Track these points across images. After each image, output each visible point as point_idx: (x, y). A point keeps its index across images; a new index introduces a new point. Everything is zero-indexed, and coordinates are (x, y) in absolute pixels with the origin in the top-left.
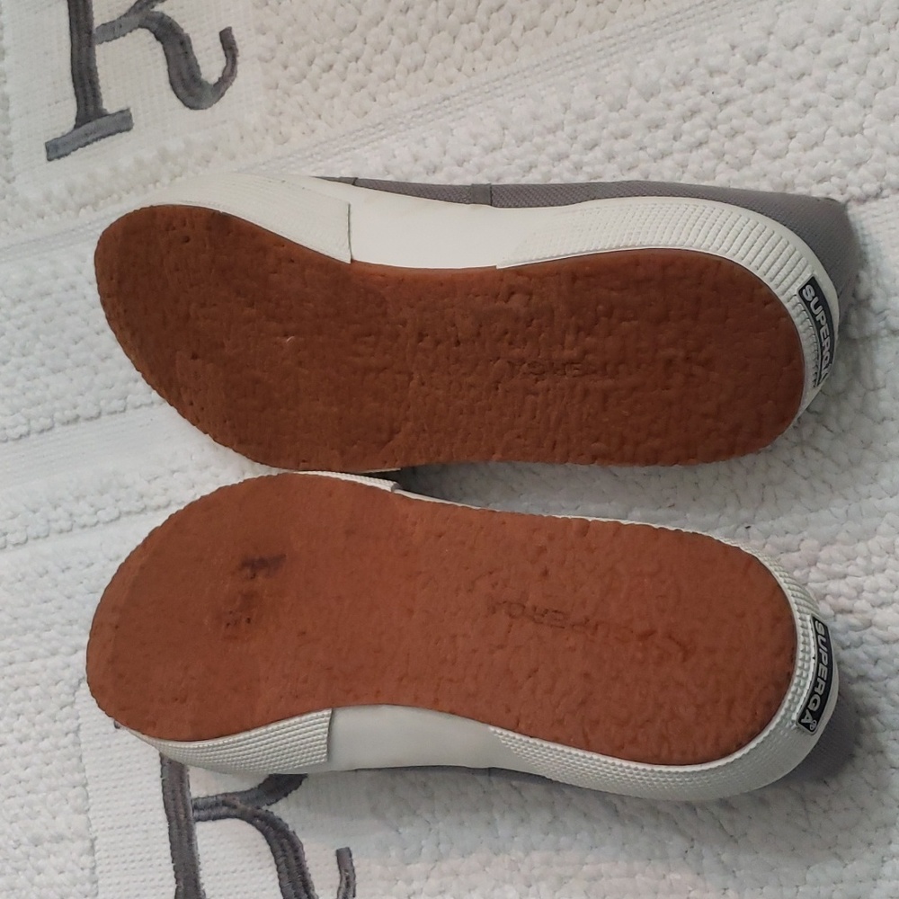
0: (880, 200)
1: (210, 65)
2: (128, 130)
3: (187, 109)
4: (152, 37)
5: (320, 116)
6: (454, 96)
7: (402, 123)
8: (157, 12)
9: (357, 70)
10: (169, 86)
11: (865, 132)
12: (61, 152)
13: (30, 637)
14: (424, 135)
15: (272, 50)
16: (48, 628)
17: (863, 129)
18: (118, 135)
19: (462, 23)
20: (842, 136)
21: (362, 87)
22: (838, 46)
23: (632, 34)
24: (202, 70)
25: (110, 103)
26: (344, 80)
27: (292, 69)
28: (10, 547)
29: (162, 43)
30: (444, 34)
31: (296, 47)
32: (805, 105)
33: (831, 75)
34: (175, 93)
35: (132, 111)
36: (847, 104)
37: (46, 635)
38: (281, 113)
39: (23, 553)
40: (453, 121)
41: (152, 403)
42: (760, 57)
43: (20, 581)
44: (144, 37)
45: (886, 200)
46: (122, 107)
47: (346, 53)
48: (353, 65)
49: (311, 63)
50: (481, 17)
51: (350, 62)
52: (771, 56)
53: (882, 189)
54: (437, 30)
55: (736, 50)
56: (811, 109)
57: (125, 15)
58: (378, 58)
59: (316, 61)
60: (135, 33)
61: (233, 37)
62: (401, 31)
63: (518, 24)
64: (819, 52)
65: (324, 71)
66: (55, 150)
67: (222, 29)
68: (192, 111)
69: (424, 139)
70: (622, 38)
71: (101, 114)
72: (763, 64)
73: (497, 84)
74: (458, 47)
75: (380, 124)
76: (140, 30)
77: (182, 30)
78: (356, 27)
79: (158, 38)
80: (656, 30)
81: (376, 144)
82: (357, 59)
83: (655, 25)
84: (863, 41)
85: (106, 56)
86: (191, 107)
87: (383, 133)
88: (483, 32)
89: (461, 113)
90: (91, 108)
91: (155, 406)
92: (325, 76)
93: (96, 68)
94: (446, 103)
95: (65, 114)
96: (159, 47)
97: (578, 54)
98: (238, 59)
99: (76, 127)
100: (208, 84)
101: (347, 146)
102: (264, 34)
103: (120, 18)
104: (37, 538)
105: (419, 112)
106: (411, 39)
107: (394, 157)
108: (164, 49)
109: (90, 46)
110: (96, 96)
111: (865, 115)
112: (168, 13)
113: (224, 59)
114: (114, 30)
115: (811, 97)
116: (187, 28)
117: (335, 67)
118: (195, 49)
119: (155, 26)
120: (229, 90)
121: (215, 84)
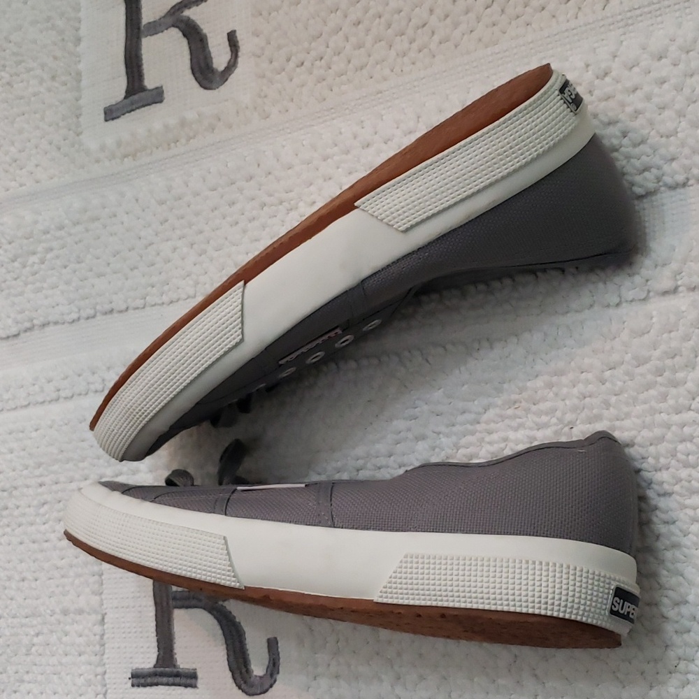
0: (687, 188)
1: (220, 58)
2: (161, 102)
3: (202, 89)
4: (180, 34)
5: (292, 100)
6: (385, 91)
7: (348, 108)
8: (186, 16)
9: (321, 67)
10: (190, 71)
11: (679, 135)
12: (114, 115)
13: (70, 465)
14: (362, 118)
15: (263, 49)
16: (83, 460)
17: (677, 133)
18: (154, 105)
19: (396, 36)
20: (662, 137)
21: (324, 80)
22: (664, 69)
23: (515, 51)
24: (214, 61)
25: (150, 82)
26: (311, 74)
27: (275, 64)
28: (61, 400)
29: (188, 39)
30: (383, 43)
31: (279, 47)
32: (636, 112)
33: (656, 90)
34: (194, 76)
35: (164, 88)
36: (667, 113)
37: (81, 465)
38: (266, 96)
39: (70, 405)
40: (384, 109)
41: (163, 303)
42: (606, 74)
43: (66, 424)
44: (175, 34)
45: (691, 188)
46: (158, 85)
47: (313, 53)
48: (318, 63)
49: (288, 60)
50: (410, 32)
51: (316, 60)
52: (614, 74)
53: (688, 179)
54: (378, 39)
55: (589, 68)
56: (641, 115)
57: (164, 17)
58: (336, 58)
59: (293, 58)
60: (169, 30)
61: (236, 37)
62: (353, 40)
63: (436, 38)
64: (650, 72)
65: (298, 66)
66: (111, 114)
67: (229, 31)
68: (206, 91)
69: (362, 122)
70: (507, 53)
71: (143, 89)
72: (607, 79)
73: (416, 83)
74: (393, 53)
75: (332, 109)
76: (172, 29)
77: (202, 30)
78: (321, 35)
79: (185, 35)
80: (531, 49)
81: (328, 123)
82: (321, 58)
83: (531, 45)
84: (682, 66)
85: (149, 46)
86: (206, 88)
87: (334, 116)
88: (411, 43)
89: (389, 104)
90: (137, 84)
91: (165, 306)
92: (298, 69)
93: (142, 55)
94: (380, 95)
95: (118, 87)
96: (185, 42)
97: (475, 64)
98: (240, 54)
99: (125, 98)
100: (217, 70)
101: (308, 123)
102: (258, 36)
103: (160, 19)
104: (80, 394)
105: (360, 101)
106: (359, 46)
107: (341, 133)
108: (189, 43)
109: (139, 39)
110: (140, 76)
111: (680, 122)
112: (193, 17)
113: (230, 53)
114: (155, 28)
115: (640, 106)
116: (206, 29)
117: (305, 64)
118: (210, 45)
119: (182, 25)
120: (231, 76)
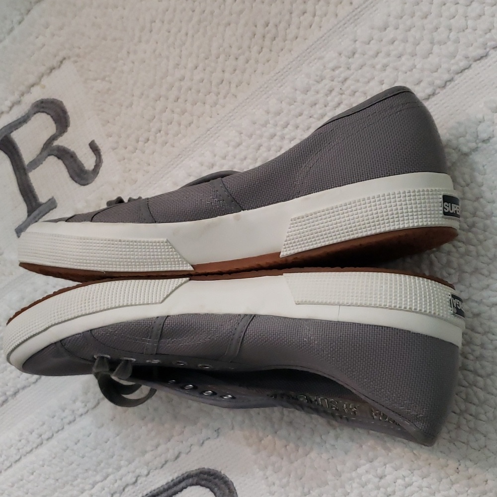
0: (436, 96)
1: (88, 161)
2: (55, 207)
3: (83, 186)
4: (56, 159)
5: (149, 165)
6: (211, 128)
7: (190, 150)
9: (162, 137)
10: (70, 179)
11: (417, 67)
13: (68, 487)
14: (202, 152)
15: (117, 142)
16: (76, 478)
17: (415, 66)
18: (51, 211)
19: (206, 95)
20: (406, 73)
21: (166, 143)
22: (390, 33)
23: (289, 66)
24: (85, 165)
25: (43, 198)
26: (156, 143)
27: (130, 148)
28: (45, 442)
29: (62, 160)
30: (199, 104)
31: (128, 136)
32: (383, 66)
33: (392, 47)
34: (74, 180)
35: (55, 197)
36: (403, 59)
37: (75, 483)
38: (130, 170)
39: (53, 442)
40: (215, 140)
42: (354, 54)
43: (54, 458)
44: (52, 160)
45: (439, 95)
46: (50, 197)
47: (153, 130)
48: (158, 135)
49: (138, 141)
50: (214, 89)
51: (157, 133)
52: (359, 51)
53: (435, 90)
54: (194, 103)
55: (342, 55)
56: (388, 67)
57: (41, 153)
58: (170, 126)
59: (140, 139)
60: (47, 160)
61: (96, 144)
62: (178, 110)
63: (233, 85)
64: (382, 41)
65: (145, 143)
67: (89, 142)
68: (85, 187)
69: (203, 154)
70: (285, 70)
71: (40, 205)
72: (357, 56)
73: (231, 114)
74: (207, 106)
75: (179, 155)
76: (49, 157)
77: (70, 150)
78: (155, 117)
79: (59, 158)
80: (300, 61)
81: (180, 165)
82: (160, 131)
83: (299, 59)
84: (401, 27)
85: (35, 177)
86: (84, 185)
87: (182, 159)
88: (217, 96)
89: (217, 135)
90: (34, 204)
92: (146, 144)
93: (32, 184)
94: (209, 132)
95: (22, 209)
96: (60, 162)
97: (266, 86)
98: (102, 153)
99: (29, 216)
100: (89, 171)
101: (166, 172)
102: (111, 136)
103: (38, 156)
104: (57, 432)
105: (197, 142)
106: (183, 112)
107: (191, 167)
108: (64, 162)
109: (26, 174)
110: (35, 197)
111: (414, 60)
112: (61, 144)
113: (95, 156)
115: (385, 61)
116: (72, 148)
117: (150, 139)
118: (78, 157)
119: (55, 152)
120: (101, 169)
121: (93, 170)
